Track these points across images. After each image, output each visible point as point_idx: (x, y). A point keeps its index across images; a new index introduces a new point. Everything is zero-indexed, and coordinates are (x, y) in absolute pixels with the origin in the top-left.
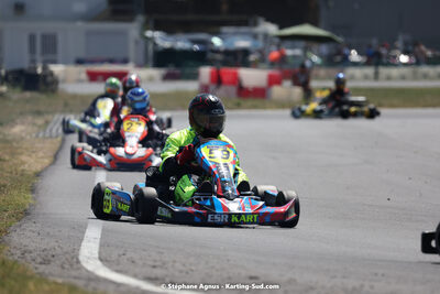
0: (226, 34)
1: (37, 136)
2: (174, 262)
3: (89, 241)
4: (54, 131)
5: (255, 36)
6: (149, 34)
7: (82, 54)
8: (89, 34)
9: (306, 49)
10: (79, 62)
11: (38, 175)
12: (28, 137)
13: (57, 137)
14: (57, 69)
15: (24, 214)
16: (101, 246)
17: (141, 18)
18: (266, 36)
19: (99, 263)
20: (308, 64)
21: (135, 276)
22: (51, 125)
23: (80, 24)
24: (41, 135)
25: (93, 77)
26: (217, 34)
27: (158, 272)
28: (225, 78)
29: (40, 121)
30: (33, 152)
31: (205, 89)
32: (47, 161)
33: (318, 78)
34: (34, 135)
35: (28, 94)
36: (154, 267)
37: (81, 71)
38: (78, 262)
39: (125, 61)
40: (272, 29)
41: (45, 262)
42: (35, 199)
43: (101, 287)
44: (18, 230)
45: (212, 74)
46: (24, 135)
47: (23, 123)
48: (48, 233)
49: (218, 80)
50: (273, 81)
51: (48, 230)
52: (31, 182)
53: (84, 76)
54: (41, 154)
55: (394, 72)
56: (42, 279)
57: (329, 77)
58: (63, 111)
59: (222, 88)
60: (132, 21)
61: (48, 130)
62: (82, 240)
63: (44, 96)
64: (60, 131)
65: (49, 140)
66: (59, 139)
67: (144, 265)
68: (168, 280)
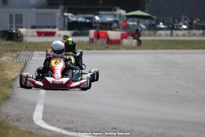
0: (102, 14)
1: (13, 62)
2: (78, 121)
3: (38, 111)
4: (21, 59)
5: (115, 16)
7: (34, 24)
8: (37, 14)
9: (138, 22)
10: (33, 27)
11: (14, 80)
12: (9, 62)
14: (23, 31)
15: (7, 98)
17: (62, 7)
18: (120, 16)
19: (42, 121)
20: (139, 29)
21: (59, 127)
22: (20, 56)
23: (33, 9)
24: (15, 61)
25: (39, 34)
26: (97, 15)
27: (70, 126)
28: (101, 35)
29: (15, 55)
30: (11, 69)
31: (92, 41)
32: (18, 74)
33: (144, 35)
35: (9, 42)
36: (68, 123)
37: (34, 31)
38: (33, 121)
40: (123, 12)
41: (18, 120)
42: (12, 91)
43: (43, 133)
45: (95, 33)
46: (7, 61)
47: (6, 56)
48: (18, 107)
49: (98, 36)
50: (123, 37)
51: (18, 105)
52: (11, 83)
53: (35, 34)
54: (15, 70)
55: (180, 33)
56: (16, 129)
57: (150, 35)
58: (25, 51)
59: (100, 40)
60: (57, 8)
61: (18, 59)
62: (34, 110)
63: (16, 43)
64: (24, 59)
65: (19, 64)
66: (24, 63)
67: (63, 122)
68: (74, 129)
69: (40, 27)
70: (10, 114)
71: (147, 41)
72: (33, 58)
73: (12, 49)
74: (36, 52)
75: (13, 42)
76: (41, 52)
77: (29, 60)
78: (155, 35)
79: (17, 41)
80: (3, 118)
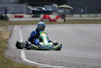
0: (46, 7)
1: (5, 31)
4: (9, 29)
5: (52, 7)
6: (28, 7)
7: (13, 12)
8: (15, 7)
10: (12, 13)
11: (7, 39)
12: (3, 31)
13: (10, 31)
14: (8, 15)
15: (6, 48)
16: (26, 55)
17: (26, 3)
22: (8, 28)
23: (12, 5)
25: (16, 17)
26: (44, 7)
29: (5, 27)
31: (42, 20)
32: (9, 36)
33: (67, 17)
34: (5, 30)
37: (13, 15)
38: (22, 59)
39: (23, 13)
40: (56, 6)
41: (15, 59)
44: (6, 52)
45: (43, 16)
46: (2, 30)
47: (1, 28)
49: (45, 17)
50: (57, 18)
51: (13, 52)
52: (6, 41)
53: (14, 17)
54: (7, 35)
55: (85, 15)
57: (70, 17)
58: (10, 25)
60: (24, 4)
61: (7, 29)
62: (21, 54)
63: (5, 22)
65: (8, 32)
67: (36, 59)
68: (43, 63)
69: (16, 13)
70: (10, 56)
71: (69, 20)
72: (15, 29)
73: (4, 24)
74: (16, 26)
75: (3, 21)
76: (18, 26)
77: (13, 30)
78: (72, 17)
79: (6, 20)
80: (8, 58)
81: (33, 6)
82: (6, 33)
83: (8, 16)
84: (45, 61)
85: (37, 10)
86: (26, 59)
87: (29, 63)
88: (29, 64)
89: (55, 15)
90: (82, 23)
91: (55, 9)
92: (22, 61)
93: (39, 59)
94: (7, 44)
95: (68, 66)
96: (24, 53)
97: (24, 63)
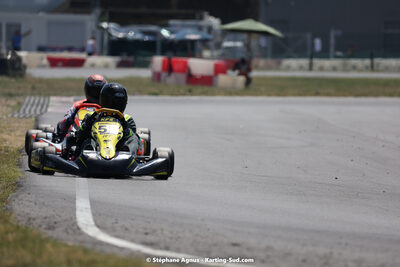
0: (175, 26)
1: (12, 116)
3: (82, 211)
4: (27, 112)
5: (200, 28)
6: (105, 25)
7: (44, 43)
8: (50, 23)
10: (41, 49)
11: (20, 151)
12: (5, 117)
13: (31, 117)
14: (22, 54)
15: (17, 186)
16: (94, 215)
17: (98, 11)
18: (210, 29)
21: (133, 241)
22: (24, 106)
23: (41, 14)
24: (16, 116)
25: (54, 63)
26: (166, 26)
28: (176, 67)
29: (13, 103)
30: (11, 131)
31: (157, 77)
33: (257, 68)
34: (10, 115)
36: (146, 234)
37: (43, 57)
38: (79, 228)
39: (83, 50)
40: (214, 22)
41: (51, 228)
42: (23, 173)
44: (17, 200)
45: (164, 62)
48: (43, 203)
49: (169, 68)
50: (219, 70)
51: (42, 200)
52: (16, 158)
53: (45, 62)
54: (18, 133)
55: (327, 63)
57: (268, 68)
58: (32, 94)
59: (173, 75)
60: (89, 12)
61: (21, 112)
62: (75, 209)
63: (13, 80)
64: (32, 112)
65: (24, 120)
66: (33, 119)
67: (137, 232)
68: (162, 245)
69: (54, 49)
70: (33, 216)
71: (264, 79)
72: (49, 110)
73: (7, 91)
74: (54, 99)
75: (6, 79)
76: (64, 99)
77: (42, 114)
78: (278, 67)
79: (14, 76)
80: (23, 223)
81: (123, 21)
82: (17, 125)
83: (24, 61)
84: (171, 238)
85: (139, 36)
86: (97, 230)
87: (108, 244)
88: (108, 250)
89: (212, 58)
90: (317, 94)
91: (210, 37)
92: (80, 238)
93: (148, 231)
94: (19, 170)
95: (263, 261)
96: (89, 206)
97: (89, 246)
